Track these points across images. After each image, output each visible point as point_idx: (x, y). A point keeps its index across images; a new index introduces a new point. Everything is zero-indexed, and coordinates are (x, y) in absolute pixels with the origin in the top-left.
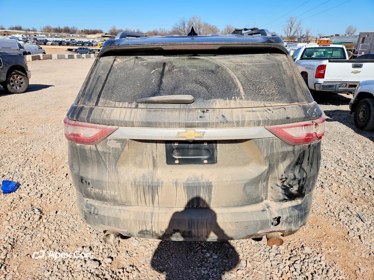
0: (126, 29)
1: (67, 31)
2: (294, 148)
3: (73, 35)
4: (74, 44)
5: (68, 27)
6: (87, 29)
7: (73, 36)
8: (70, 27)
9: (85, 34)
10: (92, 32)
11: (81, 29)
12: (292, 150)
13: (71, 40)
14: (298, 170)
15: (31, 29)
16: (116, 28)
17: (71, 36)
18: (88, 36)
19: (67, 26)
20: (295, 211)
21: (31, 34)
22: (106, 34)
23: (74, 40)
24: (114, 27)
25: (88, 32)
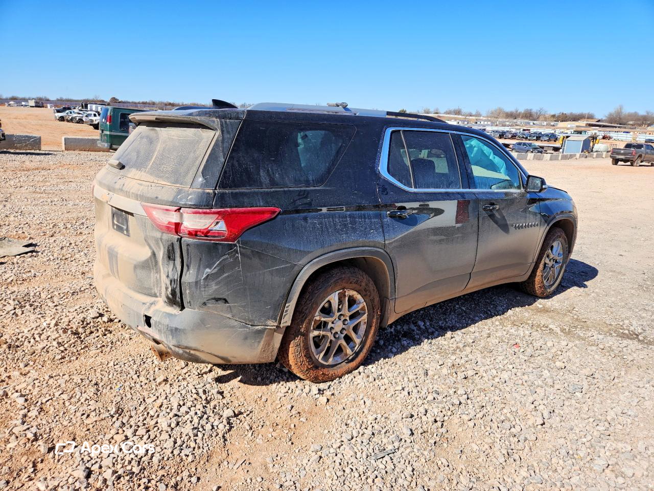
0: (647, 112)
1: (529, 116)
2: (162, 236)
3: (535, 122)
4: (523, 137)
5: (531, 110)
6: (564, 113)
7: (534, 124)
8: (535, 109)
9: (555, 121)
10: (571, 117)
11: (553, 113)
12: (160, 237)
13: (524, 130)
14: (172, 268)
15: (474, 113)
16: (623, 111)
17: (531, 124)
18: (561, 124)
19: (529, 108)
20: (166, 318)
21: (471, 120)
22: (599, 121)
23: (529, 130)
24: (620, 109)
25: (564, 118)
